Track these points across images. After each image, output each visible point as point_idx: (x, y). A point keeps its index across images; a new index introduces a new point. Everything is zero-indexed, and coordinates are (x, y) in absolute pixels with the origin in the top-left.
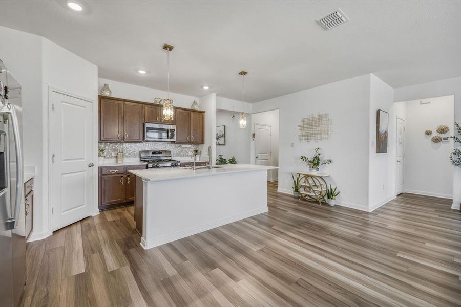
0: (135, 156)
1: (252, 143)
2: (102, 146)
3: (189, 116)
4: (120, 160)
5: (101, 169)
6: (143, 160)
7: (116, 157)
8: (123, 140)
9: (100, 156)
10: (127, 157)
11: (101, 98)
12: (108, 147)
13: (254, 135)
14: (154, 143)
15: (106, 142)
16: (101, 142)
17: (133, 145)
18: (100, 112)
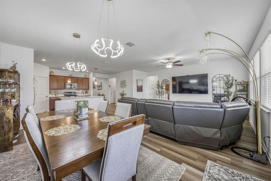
0: (62, 94)
1: (109, 89)
2: (51, 91)
3: (83, 80)
4: (57, 95)
5: (50, 98)
6: (65, 95)
7: (55, 94)
8: (58, 89)
9: (50, 94)
10: (59, 94)
11: (50, 76)
12: (52, 91)
13: (110, 86)
14: (69, 90)
15: (52, 89)
16: (50, 89)
17: (62, 90)
18: (50, 80)
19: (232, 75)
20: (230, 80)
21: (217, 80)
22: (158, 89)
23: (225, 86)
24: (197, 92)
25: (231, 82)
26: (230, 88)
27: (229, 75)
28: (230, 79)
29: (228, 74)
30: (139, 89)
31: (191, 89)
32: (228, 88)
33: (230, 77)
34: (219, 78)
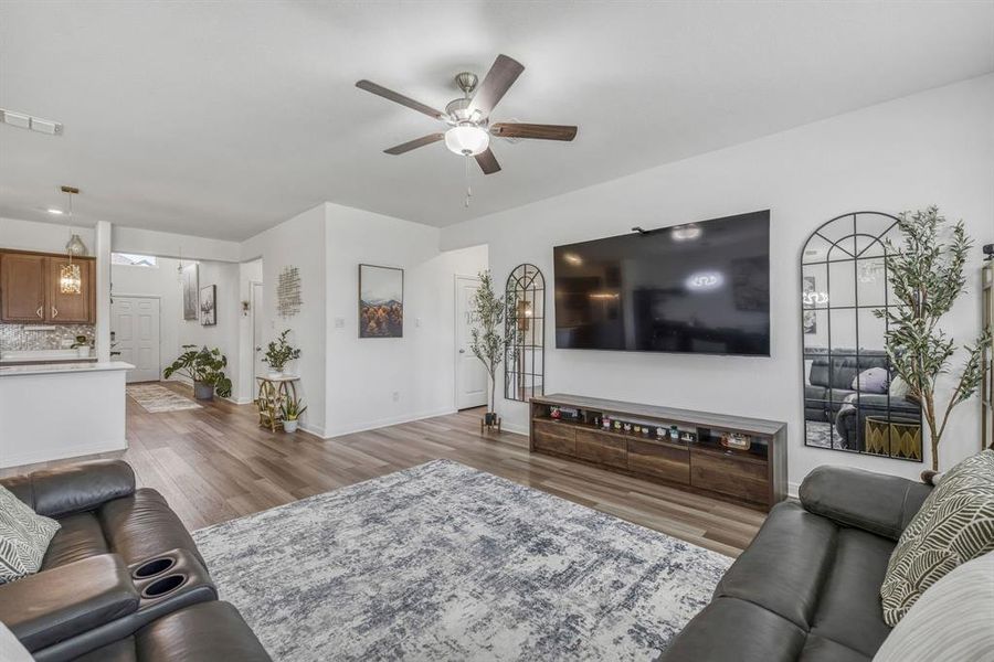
13: (246, 305)
19: (950, 215)
20: (936, 252)
21: (836, 254)
22: (487, 322)
23: (893, 298)
24: (722, 346)
25: (943, 263)
26: (936, 313)
27: (932, 218)
28: (942, 239)
29: (924, 209)
30: (378, 323)
31: (691, 324)
32: (920, 309)
33: (939, 227)
34: (848, 245)
